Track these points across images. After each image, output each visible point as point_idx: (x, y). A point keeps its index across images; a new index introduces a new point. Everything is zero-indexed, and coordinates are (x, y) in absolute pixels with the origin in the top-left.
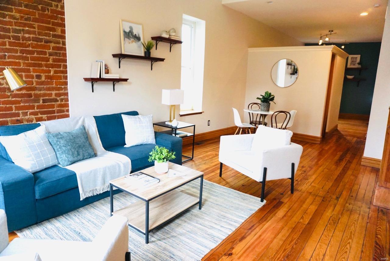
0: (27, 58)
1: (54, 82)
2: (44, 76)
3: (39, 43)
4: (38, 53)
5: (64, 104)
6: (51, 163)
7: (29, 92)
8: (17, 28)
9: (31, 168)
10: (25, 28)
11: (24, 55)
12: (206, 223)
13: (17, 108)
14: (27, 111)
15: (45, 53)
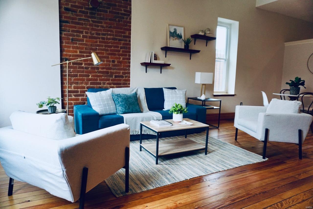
0: (108, 50)
1: (122, 65)
2: (116, 61)
3: (115, 41)
4: (115, 47)
5: (127, 79)
6: (112, 112)
7: (107, 70)
8: (104, 33)
9: (100, 112)
10: (108, 33)
11: (107, 48)
12: (206, 162)
13: (100, 80)
14: (105, 82)
15: (118, 47)
